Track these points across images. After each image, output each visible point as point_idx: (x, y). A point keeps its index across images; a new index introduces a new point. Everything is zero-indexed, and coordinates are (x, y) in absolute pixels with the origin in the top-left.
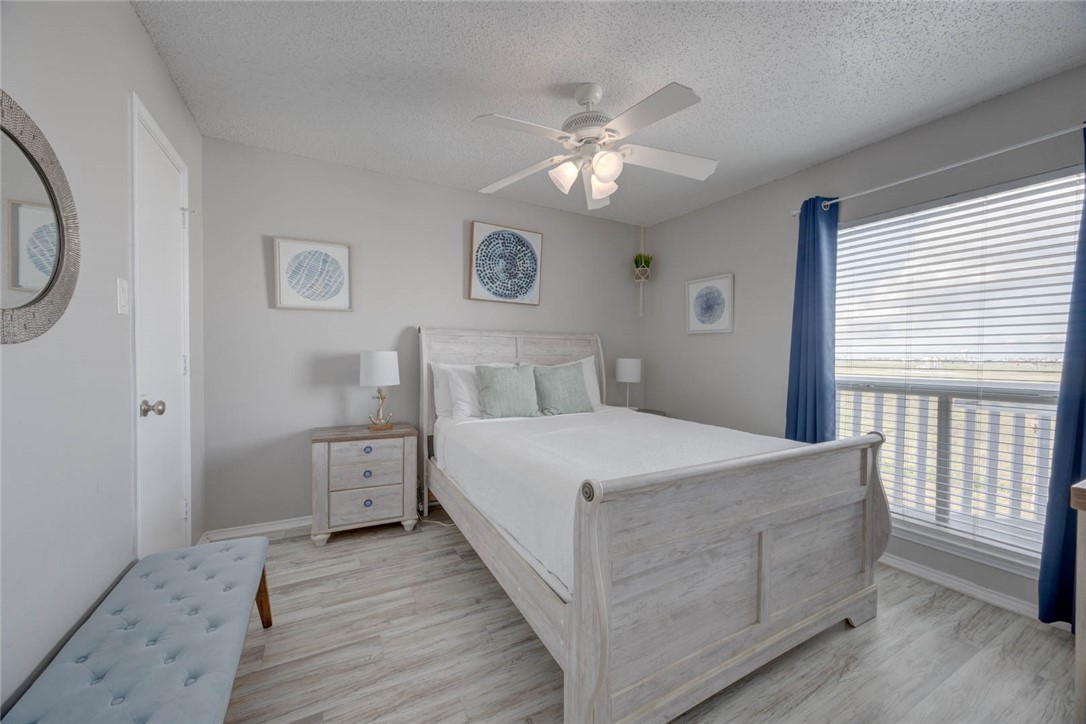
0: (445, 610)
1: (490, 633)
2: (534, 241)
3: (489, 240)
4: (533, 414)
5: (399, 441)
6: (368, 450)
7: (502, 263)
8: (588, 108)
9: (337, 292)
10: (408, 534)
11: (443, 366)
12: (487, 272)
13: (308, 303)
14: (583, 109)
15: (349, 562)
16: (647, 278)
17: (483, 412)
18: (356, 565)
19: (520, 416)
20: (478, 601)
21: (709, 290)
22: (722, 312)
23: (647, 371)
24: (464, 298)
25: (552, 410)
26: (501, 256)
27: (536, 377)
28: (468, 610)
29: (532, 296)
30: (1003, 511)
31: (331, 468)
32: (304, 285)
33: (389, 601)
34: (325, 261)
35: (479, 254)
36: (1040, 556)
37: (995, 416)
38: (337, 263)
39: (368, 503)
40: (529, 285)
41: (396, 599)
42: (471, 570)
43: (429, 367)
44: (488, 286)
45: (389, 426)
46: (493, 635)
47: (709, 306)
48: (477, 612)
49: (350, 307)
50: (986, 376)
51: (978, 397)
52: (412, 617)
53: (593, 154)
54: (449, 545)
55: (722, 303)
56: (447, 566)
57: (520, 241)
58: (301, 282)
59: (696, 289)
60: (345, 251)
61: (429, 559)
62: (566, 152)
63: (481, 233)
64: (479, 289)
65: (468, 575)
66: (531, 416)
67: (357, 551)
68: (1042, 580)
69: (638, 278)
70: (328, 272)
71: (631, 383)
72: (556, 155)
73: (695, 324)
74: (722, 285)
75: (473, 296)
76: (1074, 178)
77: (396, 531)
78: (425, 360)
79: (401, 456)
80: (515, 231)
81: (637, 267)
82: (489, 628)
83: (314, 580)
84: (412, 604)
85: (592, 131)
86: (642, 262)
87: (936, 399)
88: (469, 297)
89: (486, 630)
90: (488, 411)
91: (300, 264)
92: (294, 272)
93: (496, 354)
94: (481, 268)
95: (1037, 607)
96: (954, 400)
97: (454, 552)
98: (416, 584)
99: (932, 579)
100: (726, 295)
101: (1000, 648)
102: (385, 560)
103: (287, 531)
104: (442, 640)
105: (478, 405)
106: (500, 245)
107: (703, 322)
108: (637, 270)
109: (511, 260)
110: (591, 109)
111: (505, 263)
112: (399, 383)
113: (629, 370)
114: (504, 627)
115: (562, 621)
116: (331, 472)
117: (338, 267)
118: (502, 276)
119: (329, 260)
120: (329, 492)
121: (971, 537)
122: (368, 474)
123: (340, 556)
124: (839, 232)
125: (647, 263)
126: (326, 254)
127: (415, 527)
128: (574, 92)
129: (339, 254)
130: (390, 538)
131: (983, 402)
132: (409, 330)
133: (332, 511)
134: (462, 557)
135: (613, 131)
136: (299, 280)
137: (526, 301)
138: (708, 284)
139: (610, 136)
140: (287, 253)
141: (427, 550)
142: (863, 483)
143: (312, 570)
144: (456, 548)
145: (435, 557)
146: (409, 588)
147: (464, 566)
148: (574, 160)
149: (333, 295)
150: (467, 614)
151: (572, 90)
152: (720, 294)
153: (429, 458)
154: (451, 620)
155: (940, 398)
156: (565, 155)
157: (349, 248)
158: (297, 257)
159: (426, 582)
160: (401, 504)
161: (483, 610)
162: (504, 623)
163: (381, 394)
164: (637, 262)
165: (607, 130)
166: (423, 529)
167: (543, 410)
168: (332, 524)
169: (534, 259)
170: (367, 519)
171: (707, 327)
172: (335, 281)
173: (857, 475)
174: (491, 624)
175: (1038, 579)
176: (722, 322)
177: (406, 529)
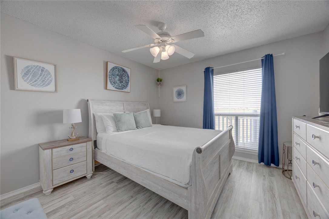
0: (121, 204)
1: (143, 206)
2: (128, 71)
3: (114, 69)
4: (135, 129)
5: (84, 144)
6: (71, 149)
7: (118, 78)
8: (162, 31)
9: (49, 84)
10: (89, 180)
11: (99, 114)
12: (113, 80)
13: (34, 88)
14: (160, 31)
15: (68, 198)
16: (161, 85)
17: (118, 129)
18: (71, 198)
19: (131, 130)
20: (132, 197)
21: (179, 90)
22: (184, 96)
23: (162, 113)
24: (104, 89)
25: (141, 127)
26: (118, 75)
27: (134, 116)
28: (130, 201)
29: (128, 89)
30: (249, 141)
31: (53, 160)
32: (31, 80)
33: (96, 208)
34: (42, 71)
35: (110, 74)
36: (258, 150)
37: (247, 120)
38: (49, 72)
39: (72, 171)
40: (127, 85)
41: (98, 207)
42: (123, 187)
43: (93, 115)
44: (113, 85)
45: (78, 139)
46: (144, 207)
47: (180, 94)
48: (134, 201)
49: (56, 90)
50: (245, 111)
51: (244, 116)
52: (110, 211)
53: (165, 46)
54: (109, 180)
55: (184, 93)
56: (113, 188)
57: (124, 70)
58: (29, 79)
59: (175, 89)
60: (53, 67)
61: (104, 187)
62: (155, 43)
63: (110, 66)
64: (110, 86)
65: (123, 189)
66: (134, 130)
67: (69, 192)
68: (258, 155)
69: (158, 85)
70: (44, 75)
71: (158, 117)
72: (151, 44)
73: (176, 99)
74: (184, 88)
75: (108, 89)
76: (259, 69)
77: (84, 180)
78: (92, 112)
79: (86, 150)
80: (122, 67)
81: (158, 82)
82: (141, 205)
83: (53, 211)
84: (107, 206)
85: (165, 38)
86: (159, 80)
87: (235, 117)
88: (106, 89)
89: (141, 206)
90: (120, 129)
91: (29, 71)
92: (25, 74)
93: (118, 109)
94: (111, 79)
95: (258, 161)
96: (238, 117)
97: (113, 182)
98: (104, 198)
99: (237, 159)
100: (185, 91)
101: (255, 171)
102: (85, 193)
103: (24, 193)
104: (126, 215)
105: (115, 127)
106: (117, 71)
107: (178, 99)
108: (158, 83)
109: (121, 77)
110: (163, 31)
111: (119, 77)
112: (81, 122)
113: (157, 113)
114: (146, 203)
115: (185, 194)
116: (54, 162)
117: (49, 73)
118: (118, 82)
119: (45, 70)
120: (52, 170)
121: (244, 148)
122: (71, 159)
123: (62, 197)
124: (214, 76)
125: (161, 81)
126: (43, 67)
127: (92, 177)
128: (158, 25)
129: (50, 68)
130: (82, 183)
131: (245, 117)
132: (82, 101)
133: (54, 178)
134: (117, 183)
135: (173, 40)
136: (29, 77)
137: (126, 91)
138: (179, 88)
139: (171, 41)
140: (20, 65)
141: (102, 184)
142: (230, 139)
143: (49, 206)
144: (113, 180)
145: (106, 186)
146: (102, 201)
147: (119, 186)
148: (159, 46)
149: (47, 85)
150: (131, 203)
151: (157, 24)
152: (183, 91)
153: (95, 149)
154: (125, 207)
155: (236, 117)
156: (154, 44)
157: (55, 66)
158: (27, 67)
159: (108, 196)
160: (86, 169)
161: (136, 199)
162: (146, 202)
163: (73, 126)
164: (158, 80)
165: (171, 39)
166: (95, 176)
167: (137, 127)
168: (54, 184)
169: (128, 77)
170: (71, 178)
171: (179, 100)
172: (48, 79)
173: (229, 137)
174: (141, 203)
175: (257, 154)
176: (184, 99)
177: (88, 178)
